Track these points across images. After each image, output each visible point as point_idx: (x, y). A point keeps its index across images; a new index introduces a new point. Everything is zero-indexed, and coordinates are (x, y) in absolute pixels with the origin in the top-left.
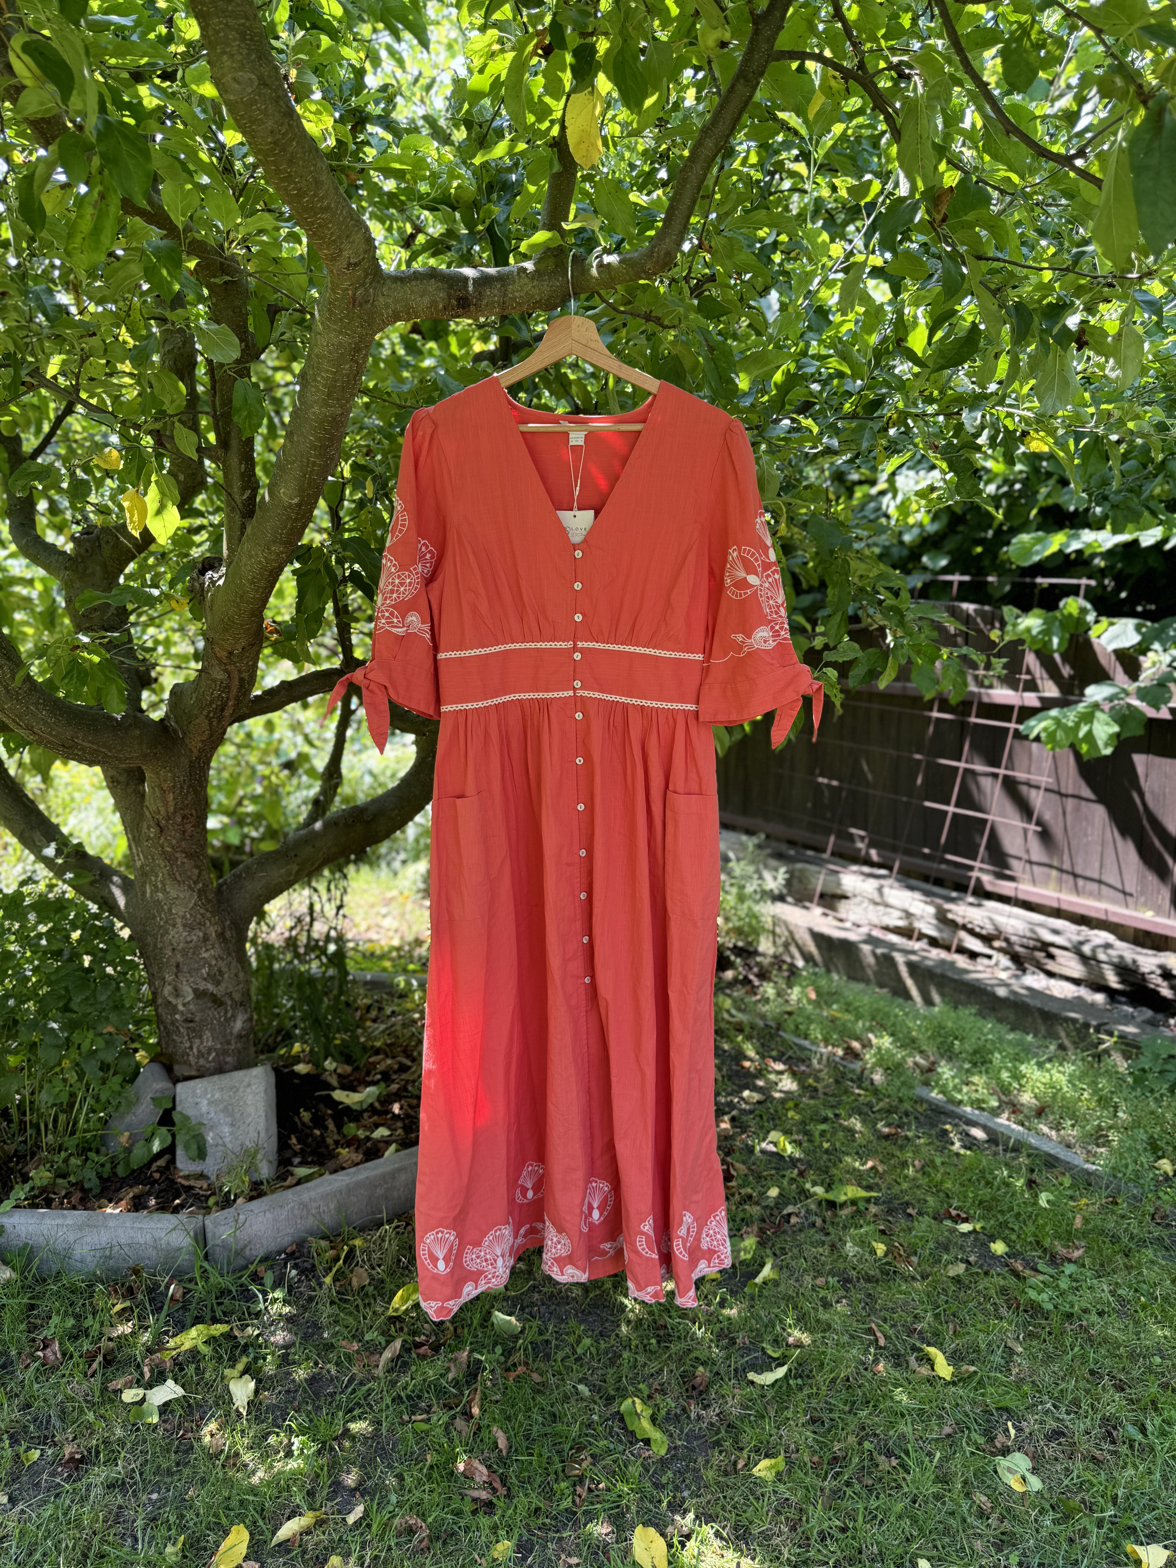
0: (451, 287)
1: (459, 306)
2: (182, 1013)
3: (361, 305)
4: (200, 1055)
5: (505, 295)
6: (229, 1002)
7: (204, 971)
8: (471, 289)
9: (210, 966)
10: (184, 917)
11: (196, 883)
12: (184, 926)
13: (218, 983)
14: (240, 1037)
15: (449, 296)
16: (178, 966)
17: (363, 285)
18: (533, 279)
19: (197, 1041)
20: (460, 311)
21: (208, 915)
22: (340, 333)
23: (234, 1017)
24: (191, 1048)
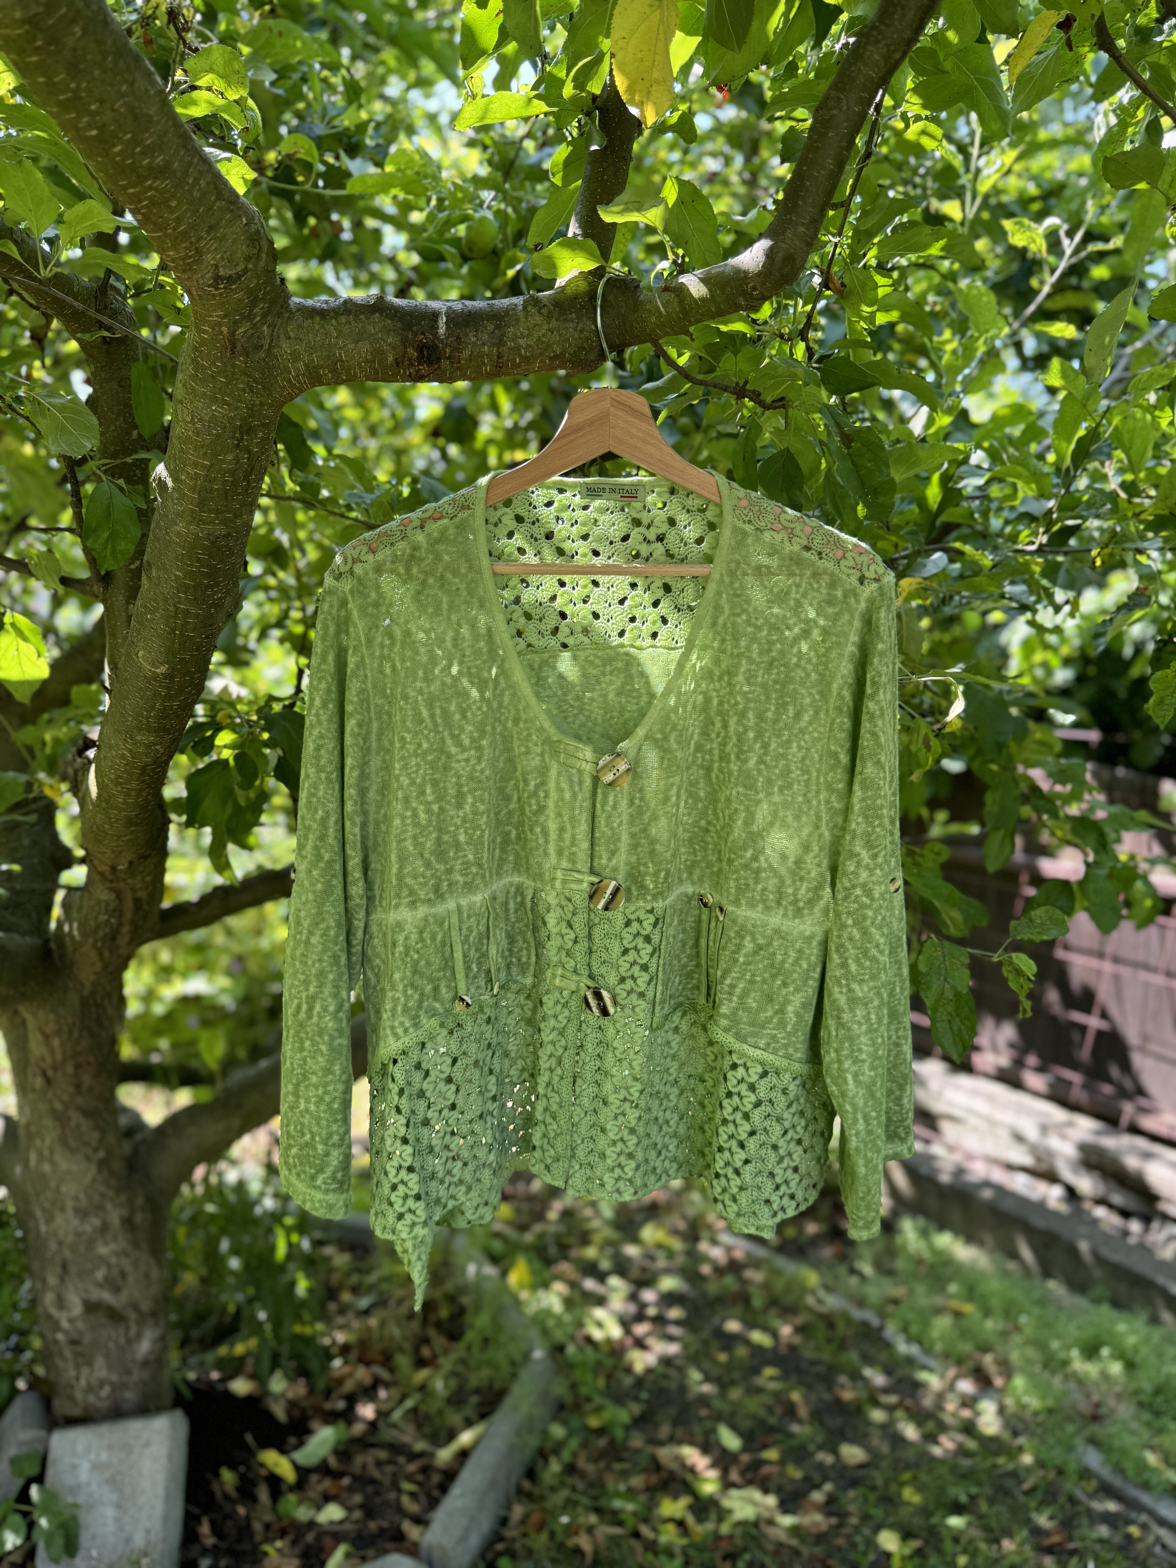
0: (408, 327)
1: (421, 358)
2: (66, 1332)
3: (246, 353)
4: (90, 1389)
5: (500, 343)
6: (132, 1316)
7: (100, 1274)
8: (442, 330)
9: (109, 1266)
10: (76, 1199)
11: (95, 1150)
12: (77, 1211)
13: (116, 1289)
14: (145, 1363)
15: (405, 342)
16: (64, 1266)
17: (249, 318)
18: (549, 317)
19: (85, 1371)
20: (424, 369)
21: (111, 1193)
22: (214, 400)
23: (139, 1336)
24: (77, 1379)
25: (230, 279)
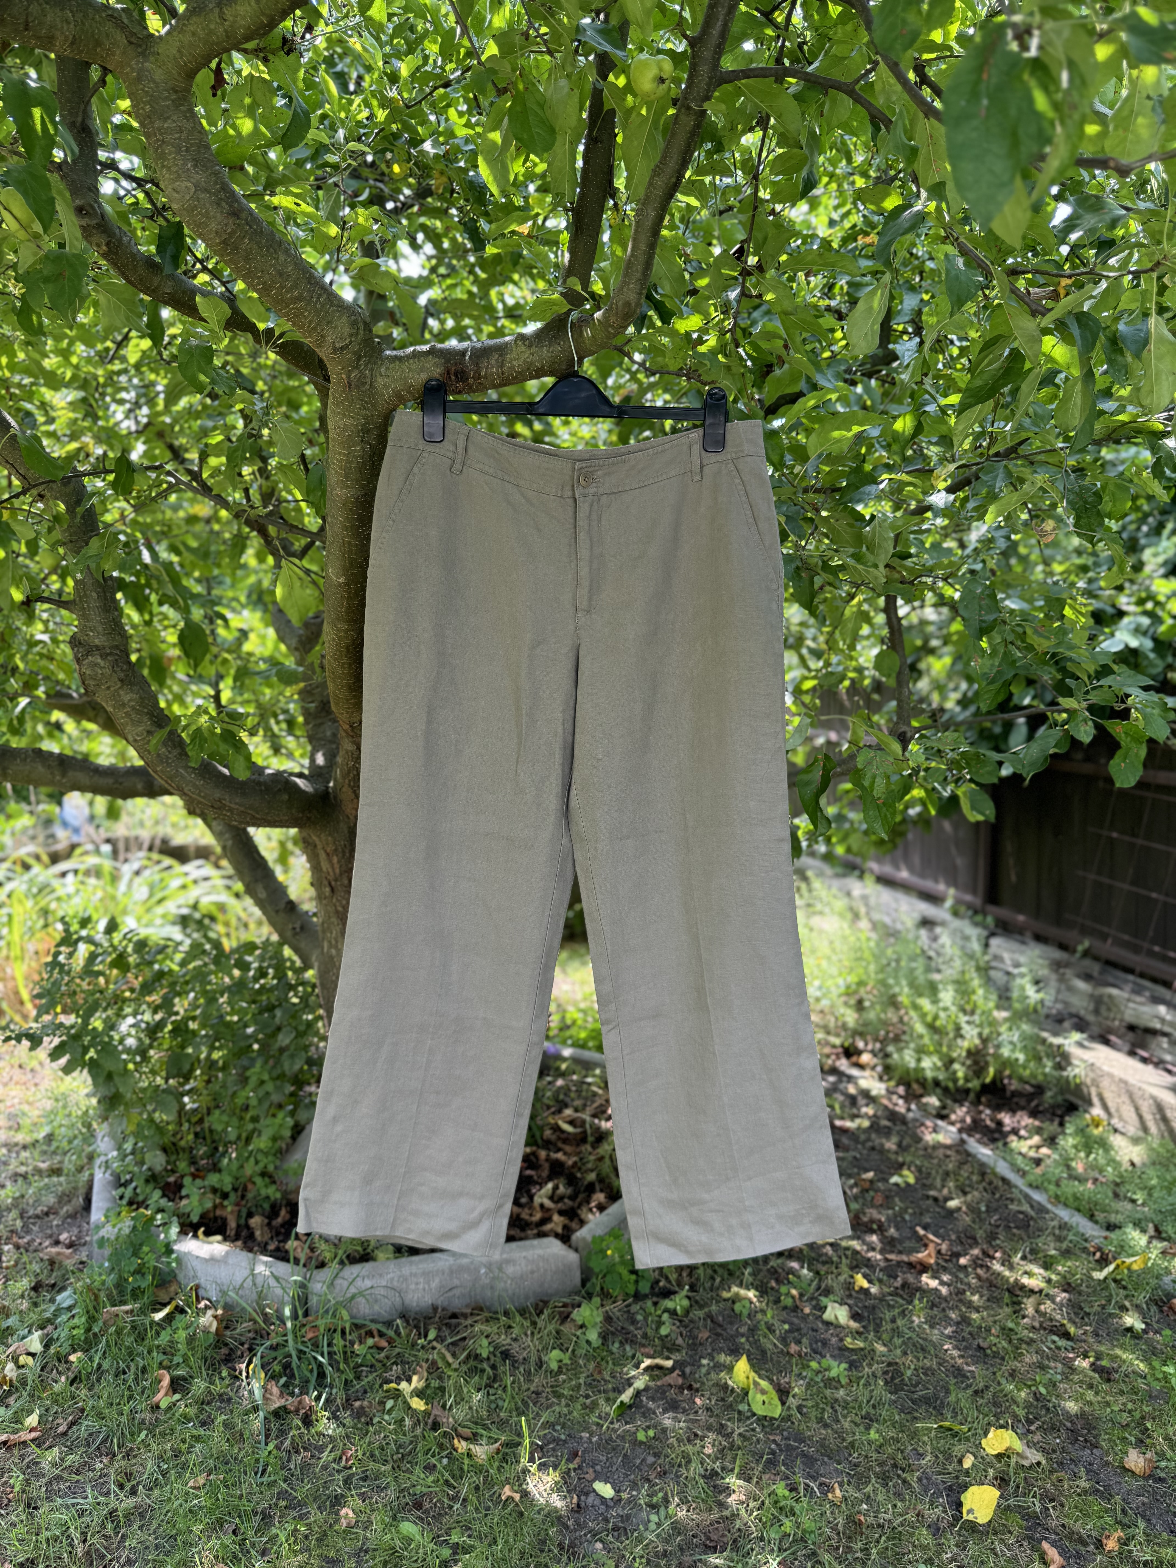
0: (447, 360)
1: (457, 380)
3: (357, 387)
5: (502, 365)
8: (468, 361)
15: (447, 371)
17: (357, 367)
18: (530, 346)
20: (460, 386)
22: (344, 415)
25: (342, 348)
